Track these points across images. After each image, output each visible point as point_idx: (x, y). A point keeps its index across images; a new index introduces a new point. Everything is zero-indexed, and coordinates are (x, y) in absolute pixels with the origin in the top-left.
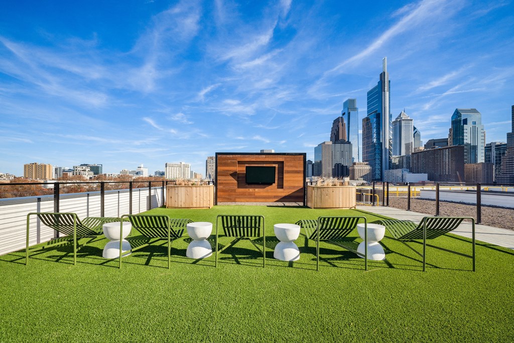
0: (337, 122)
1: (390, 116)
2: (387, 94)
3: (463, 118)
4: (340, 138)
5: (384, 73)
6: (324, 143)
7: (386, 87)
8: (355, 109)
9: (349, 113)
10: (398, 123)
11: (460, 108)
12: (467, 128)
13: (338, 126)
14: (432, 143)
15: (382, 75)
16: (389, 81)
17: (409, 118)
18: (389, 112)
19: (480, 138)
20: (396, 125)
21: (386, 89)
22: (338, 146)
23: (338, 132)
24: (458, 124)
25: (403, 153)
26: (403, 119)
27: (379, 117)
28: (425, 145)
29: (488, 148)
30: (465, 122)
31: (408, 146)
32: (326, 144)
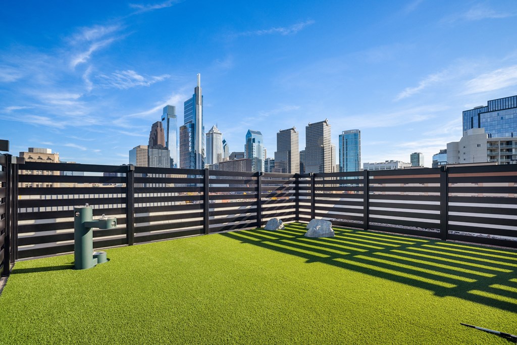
0: (156, 126)
1: (203, 128)
2: (200, 107)
3: (252, 138)
4: (159, 143)
5: (198, 88)
6: (139, 147)
7: (199, 101)
8: (174, 116)
9: (168, 119)
10: (211, 135)
11: (251, 130)
12: (255, 145)
13: (156, 130)
14: (234, 155)
15: (196, 89)
16: (202, 96)
17: (219, 132)
18: (202, 124)
19: (262, 154)
20: (209, 136)
21: (199, 103)
22: (155, 151)
23: (156, 137)
24: (250, 142)
25: (215, 162)
26: (214, 132)
27: (193, 126)
28: (230, 157)
29: (266, 162)
30: (254, 141)
31: (219, 156)
32: (141, 147)
